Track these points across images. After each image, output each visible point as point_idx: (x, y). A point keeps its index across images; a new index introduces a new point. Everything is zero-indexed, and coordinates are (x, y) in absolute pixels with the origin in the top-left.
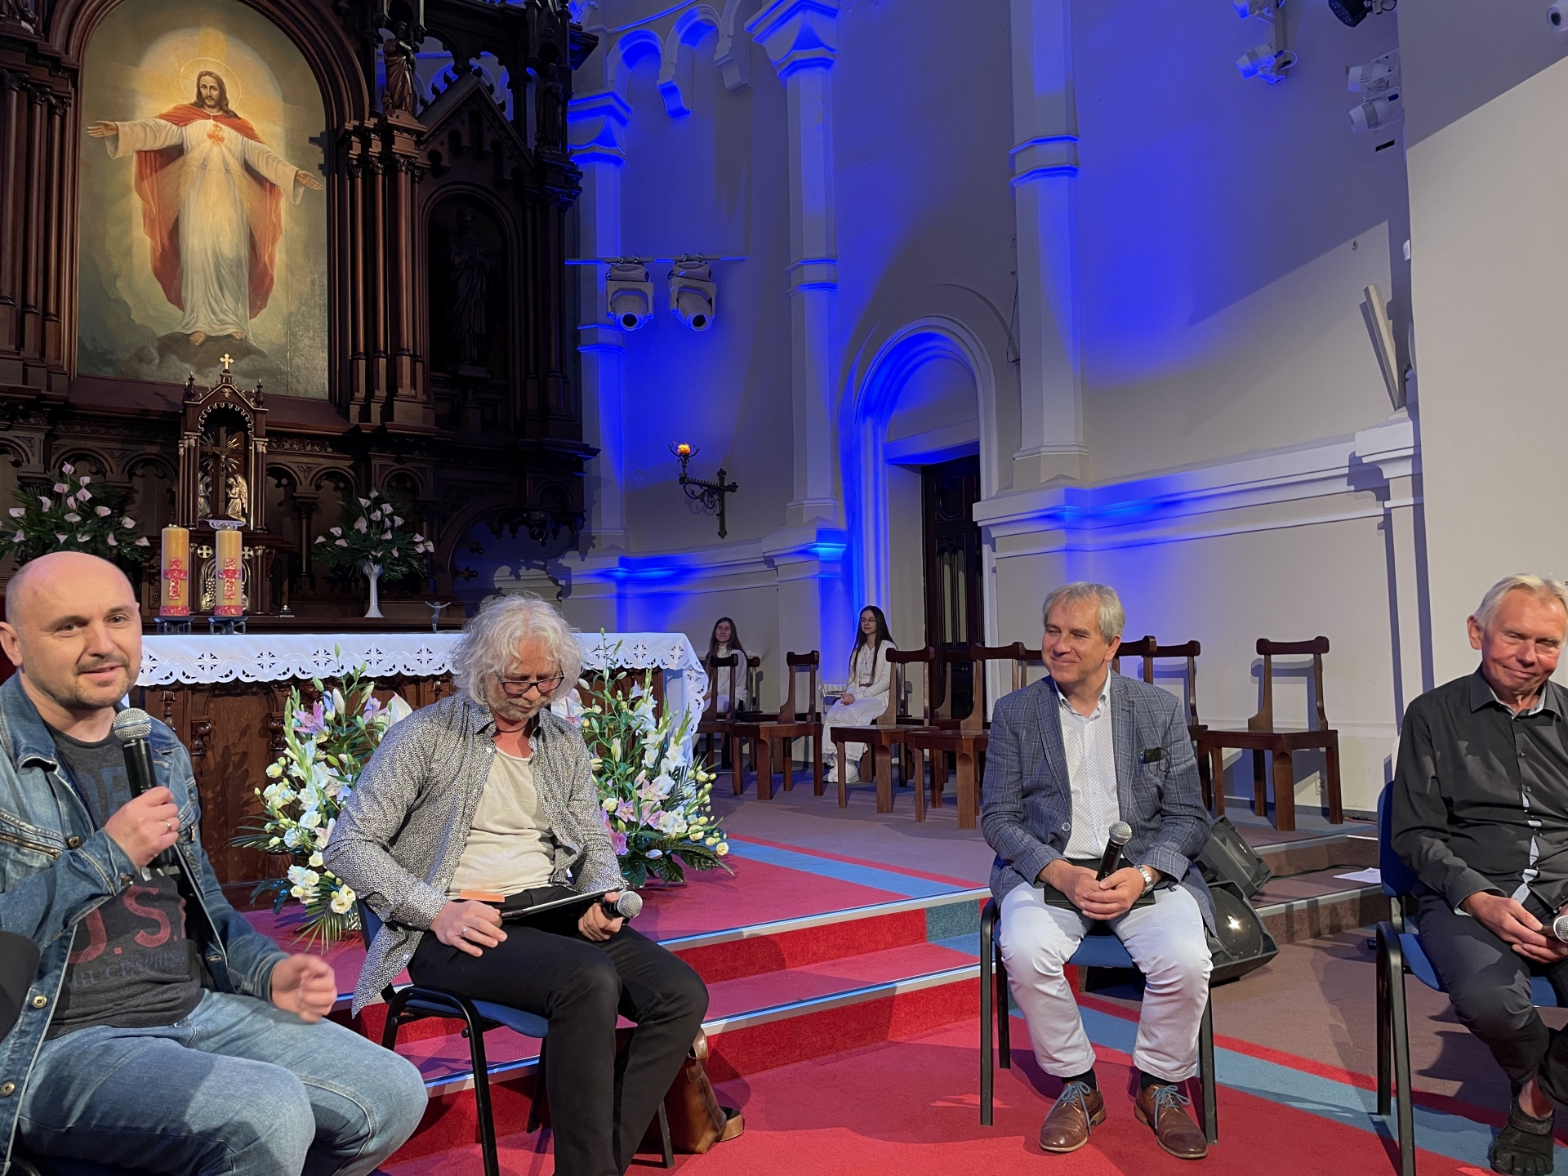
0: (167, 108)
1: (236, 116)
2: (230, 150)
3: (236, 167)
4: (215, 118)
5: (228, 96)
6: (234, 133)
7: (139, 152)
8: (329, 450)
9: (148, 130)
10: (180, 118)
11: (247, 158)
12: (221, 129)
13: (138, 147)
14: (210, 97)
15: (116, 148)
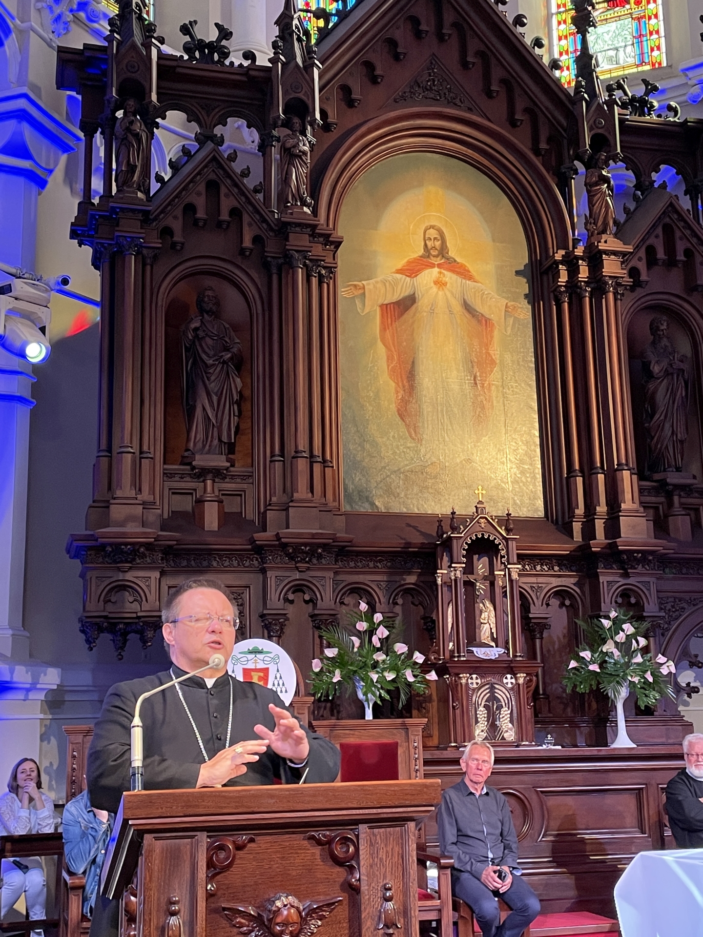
0: (401, 263)
1: (455, 261)
2: (452, 293)
3: (458, 308)
4: (439, 266)
5: (448, 244)
6: (454, 276)
7: (381, 306)
8: (556, 568)
9: (387, 284)
10: (412, 270)
11: (466, 297)
12: (444, 275)
13: (380, 302)
14: (434, 248)
15: (364, 305)
